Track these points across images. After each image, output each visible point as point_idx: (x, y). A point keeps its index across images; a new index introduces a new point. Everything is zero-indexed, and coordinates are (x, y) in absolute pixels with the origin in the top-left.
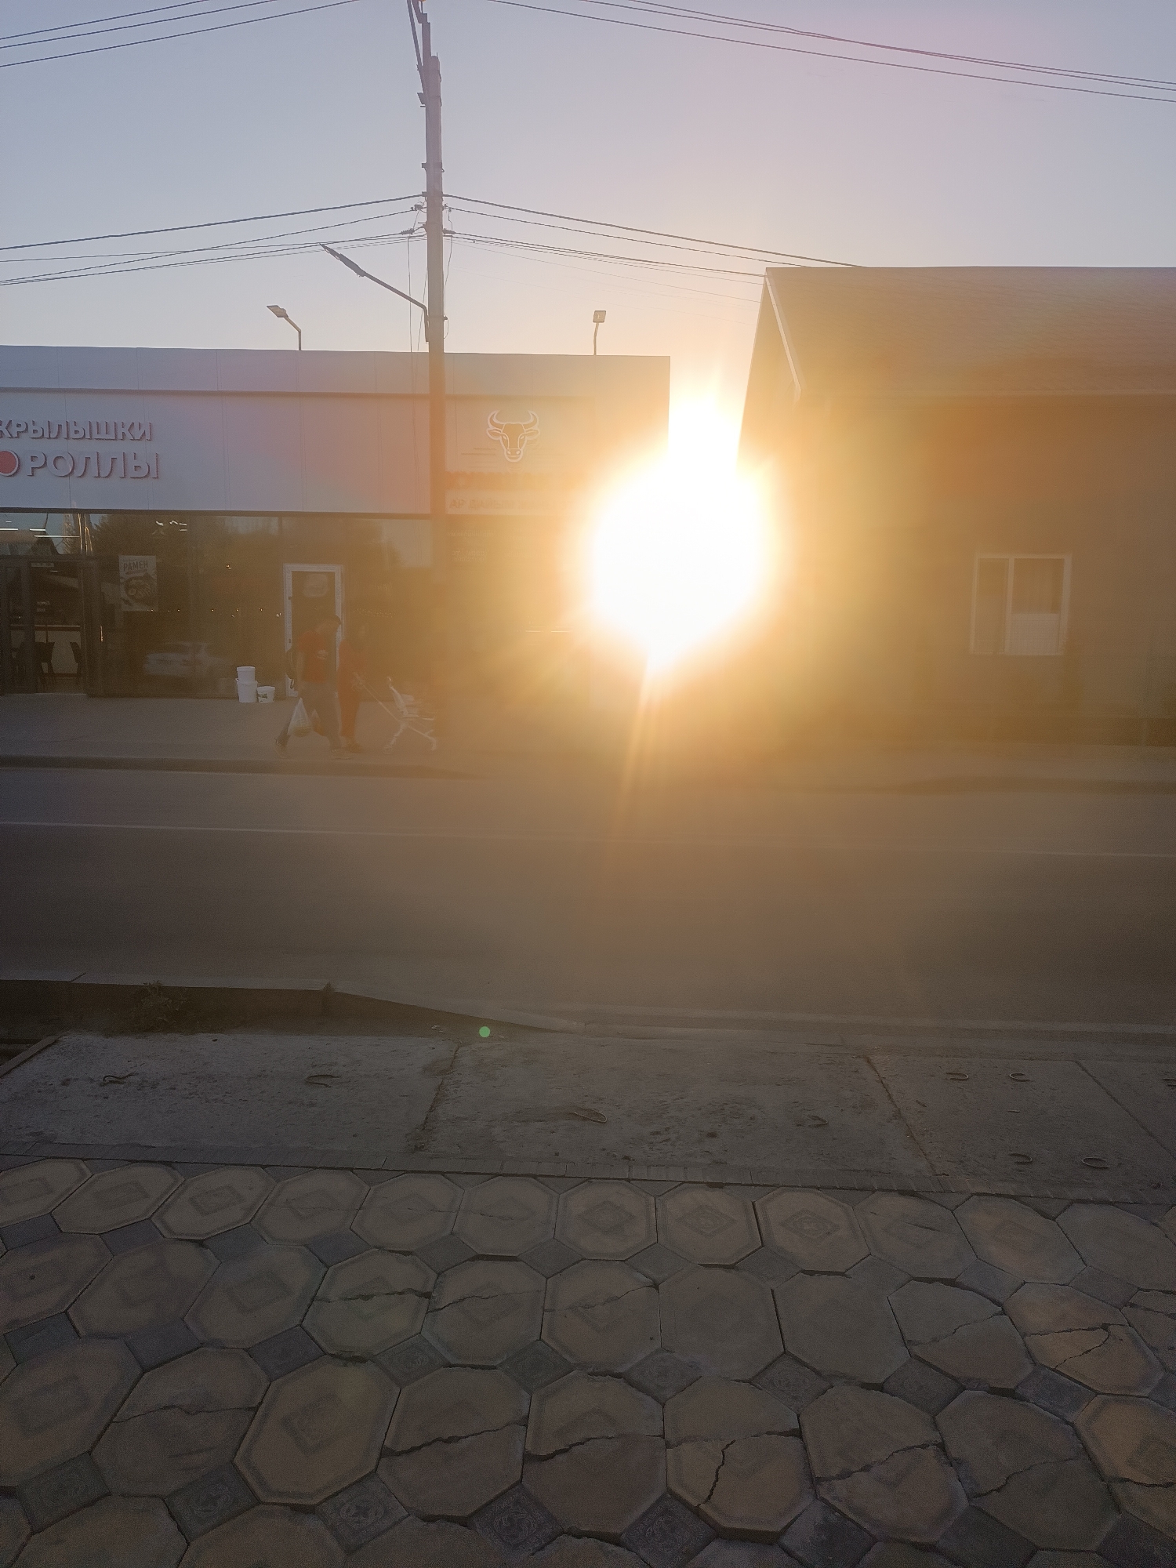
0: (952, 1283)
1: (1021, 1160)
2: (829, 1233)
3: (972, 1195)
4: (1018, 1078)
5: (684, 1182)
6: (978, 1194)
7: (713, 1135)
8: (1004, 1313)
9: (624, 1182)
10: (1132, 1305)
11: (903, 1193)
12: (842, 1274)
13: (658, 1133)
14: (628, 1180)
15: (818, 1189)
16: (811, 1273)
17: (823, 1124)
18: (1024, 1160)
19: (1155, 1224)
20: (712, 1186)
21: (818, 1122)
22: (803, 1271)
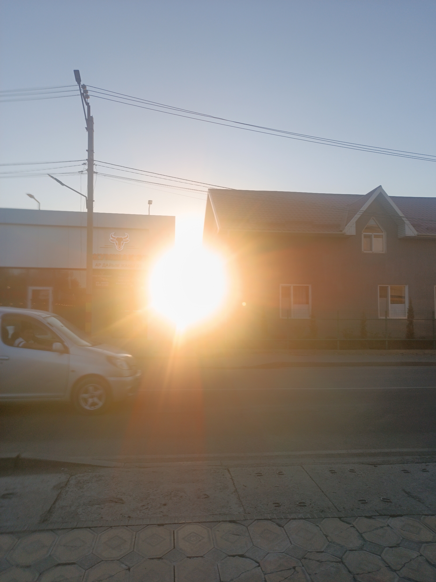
0: (242, 556)
1: (277, 505)
2: (200, 541)
3: (255, 520)
4: (281, 473)
5: (149, 525)
6: (258, 520)
7: (165, 505)
8: (259, 566)
9: (125, 527)
10: (305, 558)
11: (231, 522)
12: (202, 557)
13: (144, 506)
14: (127, 526)
15: (199, 523)
16: (190, 558)
17: (207, 497)
18: (278, 505)
19: (318, 526)
20: (159, 525)
21: (206, 496)
22: (188, 557)
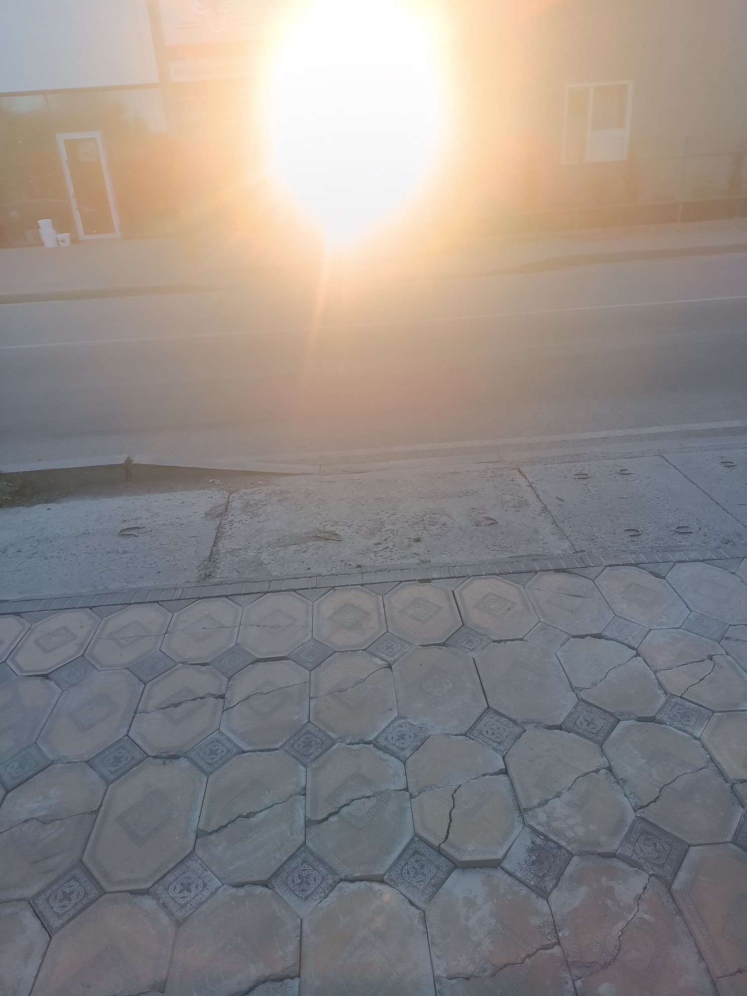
0: (599, 636)
1: (633, 533)
2: (509, 609)
3: (606, 566)
4: (623, 472)
5: (401, 582)
6: (610, 566)
7: (418, 540)
8: (638, 655)
9: (359, 586)
10: (727, 638)
11: (557, 571)
12: (522, 639)
13: (379, 543)
14: (362, 585)
15: (498, 575)
16: (499, 642)
17: (494, 523)
19: (734, 573)
20: (421, 581)
21: (491, 522)
22: (494, 641)
